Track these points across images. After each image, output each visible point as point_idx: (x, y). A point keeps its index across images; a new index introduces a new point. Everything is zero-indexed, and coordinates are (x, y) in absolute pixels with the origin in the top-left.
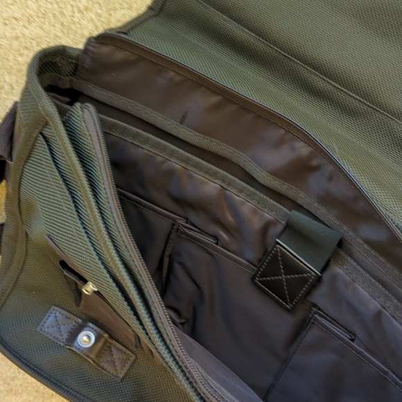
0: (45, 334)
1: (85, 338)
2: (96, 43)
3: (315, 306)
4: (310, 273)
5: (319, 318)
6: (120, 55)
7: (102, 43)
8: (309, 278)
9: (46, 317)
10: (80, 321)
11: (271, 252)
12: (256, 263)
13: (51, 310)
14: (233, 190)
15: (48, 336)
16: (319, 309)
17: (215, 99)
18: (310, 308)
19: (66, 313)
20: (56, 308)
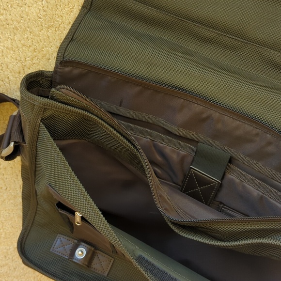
0: (56, 253)
1: (80, 253)
2: (61, 66)
3: (221, 203)
4: (215, 183)
5: (225, 210)
6: (76, 71)
7: (64, 66)
8: (215, 185)
9: (55, 242)
10: (76, 241)
11: (188, 175)
12: (180, 184)
13: (57, 237)
14: (159, 141)
15: (58, 253)
16: (224, 205)
17: (138, 89)
18: (218, 205)
19: (67, 238)
20: (60, 235)
